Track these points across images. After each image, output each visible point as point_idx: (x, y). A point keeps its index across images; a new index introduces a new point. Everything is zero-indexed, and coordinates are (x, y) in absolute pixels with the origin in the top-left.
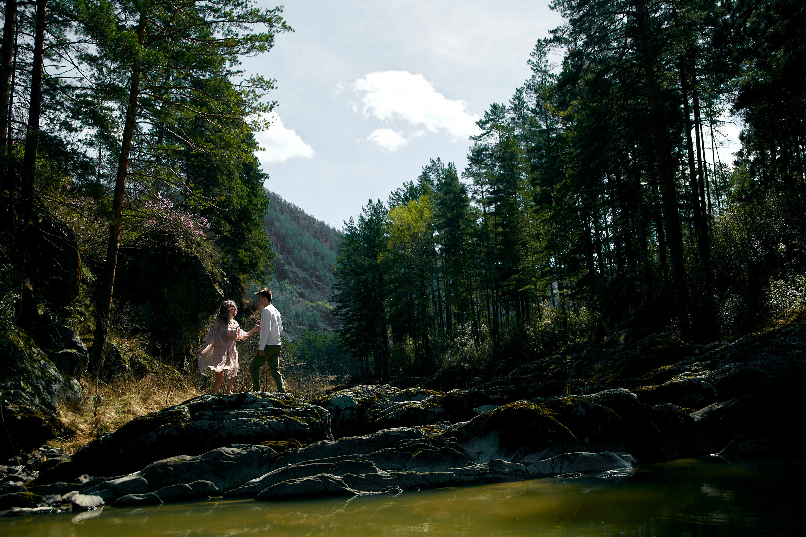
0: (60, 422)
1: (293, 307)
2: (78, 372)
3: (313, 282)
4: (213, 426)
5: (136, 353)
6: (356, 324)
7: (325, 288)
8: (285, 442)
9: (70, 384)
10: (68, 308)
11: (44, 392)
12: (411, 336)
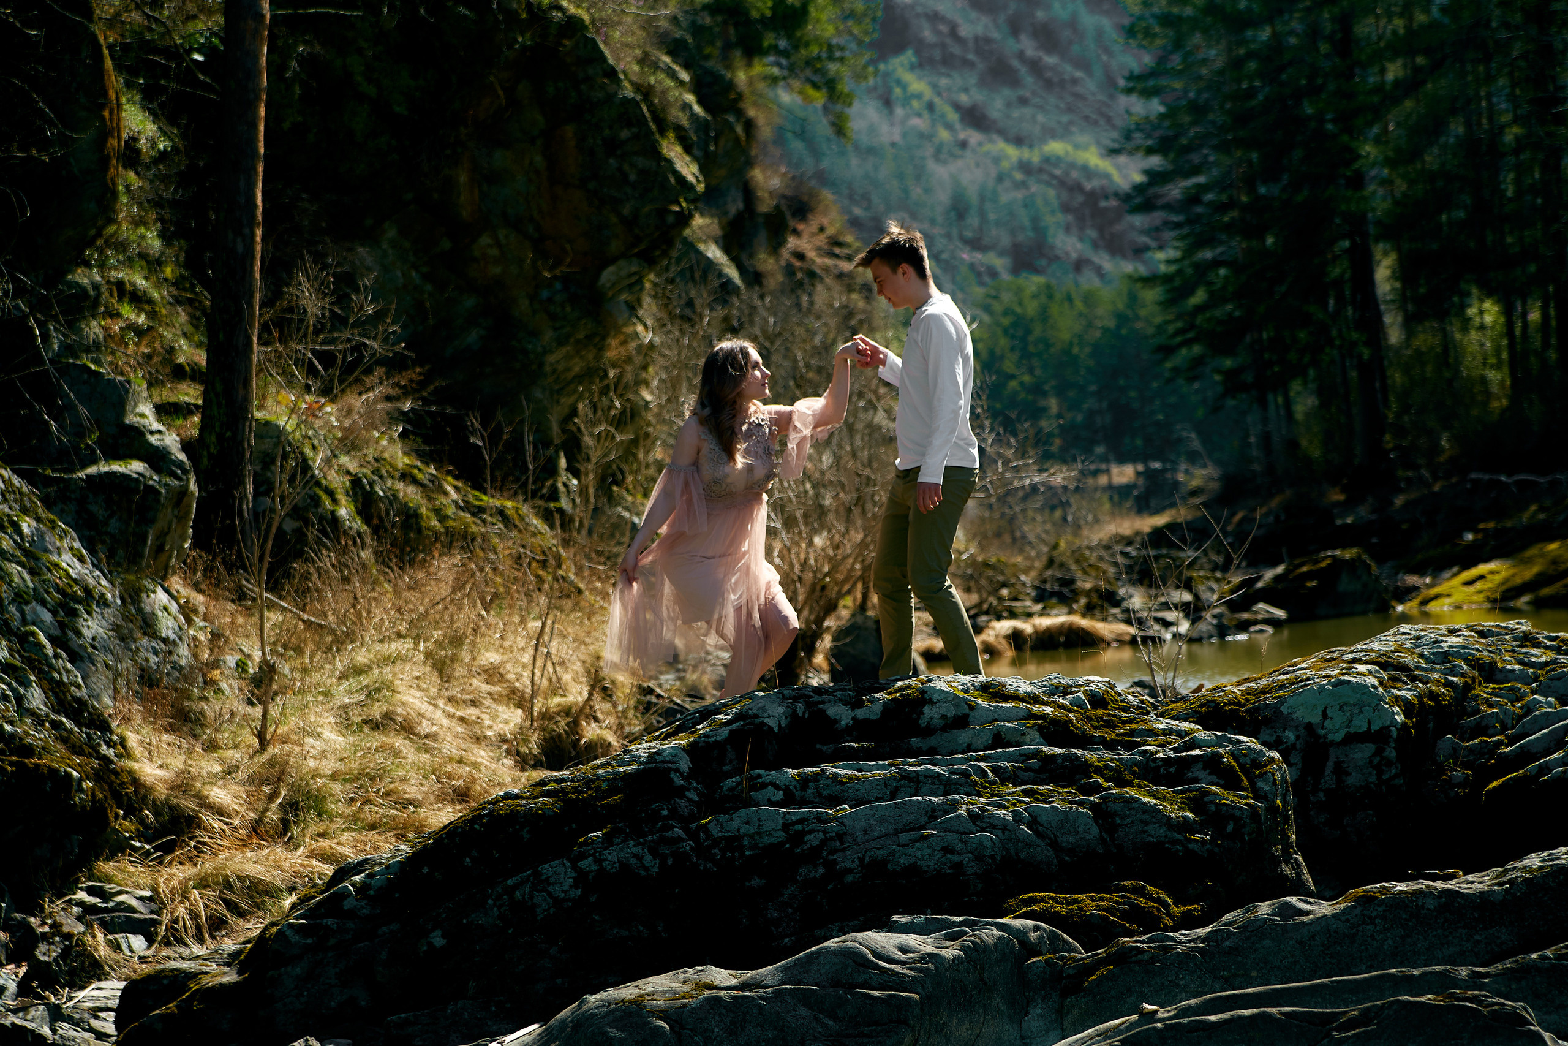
0: (136, 781)
1: (940, 172)
2: (159, 549)
3: (1021, 55)
4: (804, 833)
5: (370, 453)
6: (1237, 246)
7: (1075, 81)
8: (1108, 899)
9: (140, 610)
10: (82, 277)
11: (57, 656)
12: (1489, 291)
